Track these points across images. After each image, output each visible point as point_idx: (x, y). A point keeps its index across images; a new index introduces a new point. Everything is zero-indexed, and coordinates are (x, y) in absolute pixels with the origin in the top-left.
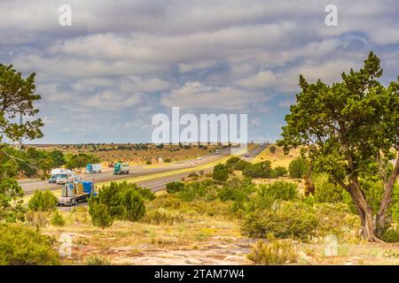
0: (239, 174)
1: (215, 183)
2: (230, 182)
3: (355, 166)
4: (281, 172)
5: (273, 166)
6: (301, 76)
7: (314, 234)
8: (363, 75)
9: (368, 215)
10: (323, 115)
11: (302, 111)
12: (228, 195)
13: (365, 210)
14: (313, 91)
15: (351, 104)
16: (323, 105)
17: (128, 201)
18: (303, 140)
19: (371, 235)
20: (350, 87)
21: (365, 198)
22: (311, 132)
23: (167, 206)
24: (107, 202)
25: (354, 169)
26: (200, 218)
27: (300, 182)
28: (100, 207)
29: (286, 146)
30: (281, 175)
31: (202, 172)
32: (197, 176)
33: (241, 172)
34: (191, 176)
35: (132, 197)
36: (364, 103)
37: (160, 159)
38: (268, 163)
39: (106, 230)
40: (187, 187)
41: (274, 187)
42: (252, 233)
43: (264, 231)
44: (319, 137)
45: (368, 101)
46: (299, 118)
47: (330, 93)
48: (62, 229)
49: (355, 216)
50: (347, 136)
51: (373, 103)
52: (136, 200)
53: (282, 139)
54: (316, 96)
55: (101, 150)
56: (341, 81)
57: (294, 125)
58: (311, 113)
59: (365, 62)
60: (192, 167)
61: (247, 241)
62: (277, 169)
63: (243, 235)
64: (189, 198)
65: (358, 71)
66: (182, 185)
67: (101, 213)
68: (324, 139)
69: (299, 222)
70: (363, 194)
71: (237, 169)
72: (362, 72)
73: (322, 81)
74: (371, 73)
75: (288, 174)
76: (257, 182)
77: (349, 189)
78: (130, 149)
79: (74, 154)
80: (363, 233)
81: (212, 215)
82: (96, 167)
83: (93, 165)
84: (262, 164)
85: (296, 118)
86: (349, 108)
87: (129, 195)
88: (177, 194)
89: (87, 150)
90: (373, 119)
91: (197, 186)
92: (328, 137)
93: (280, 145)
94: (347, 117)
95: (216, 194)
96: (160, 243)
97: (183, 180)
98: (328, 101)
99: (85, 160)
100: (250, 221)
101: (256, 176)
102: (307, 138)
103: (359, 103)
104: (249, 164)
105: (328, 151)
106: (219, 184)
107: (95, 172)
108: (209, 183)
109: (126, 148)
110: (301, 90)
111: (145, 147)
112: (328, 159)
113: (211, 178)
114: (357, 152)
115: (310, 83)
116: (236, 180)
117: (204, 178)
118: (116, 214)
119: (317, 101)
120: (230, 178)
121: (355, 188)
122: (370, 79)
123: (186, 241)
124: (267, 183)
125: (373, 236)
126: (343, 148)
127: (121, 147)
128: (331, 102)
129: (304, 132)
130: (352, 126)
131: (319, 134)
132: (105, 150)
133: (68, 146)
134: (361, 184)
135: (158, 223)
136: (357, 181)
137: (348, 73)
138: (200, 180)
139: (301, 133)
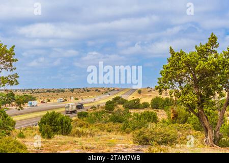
0: (121, 106)
1: (107, 112)
2: (116, 112)
3: (203, 101)
4: (146, 105)
5: (141, 102)
6: (171, 47)
7: (178, 142)
8: (208, 47)
9: (210, 131)
10: (184, 70)
11: (171, 68)
12: (116, 120)
13: (208, 128)
14: (178, 56)
15: (201, 64)
16: (184, 64)
17: (62, 123)
18: (171, 86)
19: (211, 143)
20: (199, 54)
21: (208, 120)
22: (176, 81)
23: (81, 126)
24: (50, 124)
25: (202, 103)
26: (103, 133)
27: (157, 111)
28: (47, 127)
29: (160, 89)
30: (146, 107)
31: (98, 106)
32: (96, 108)
33: (122, 106)
34: (92, 108)
35: (64, 121)
36: (209, 63)
37: (72, 98)
38: (138, 100)
39: (51, 141)
40: (91, 114)
41: (144, 115)
42: (140, 142)
43: (147, 141)
44: (180, 84)
45: (211, 62)
46: (169, 73)
47: (189, 58)
48: (24, 140)
49: (198, 132)
50: (197, 83)
51: (214, 63)
52: (66, 122)
53: (158, 85)
54: (180, 59)
55: (36, 93)
56: (194, 50)
57: (166, 77)
58: (176, 69)
59: (209, 39)
60: (92, 102)
61: (138, 147)
62: (144, 104)
63: (135, 143)
64: (92, 121)
65: (205, 44)
66: (87, 113)
67: (47, 131)
68: (183, 85)
69: (169, 135)
70: (207, 118)
71: (119, 104)
72: (207, 45)
73: (183, 50)
74: (212, 45)
75: (150, 106)
76: (132, 111)
77: (198, 115)
78: (54, 92)
79: (21, 95)
80: (206, 141)
81: (110, 131)
82: (34, 103)
83: (32, 102)
84: (134, 100)
85: (167, 73)
86: (200, 66)
87: (62, 120)
88: (84, 119)
89: (28, 93)
90: (213, 73)
91: (96, 114)
92: (185, 84)
93: (157, 89)
94: (198, 72)
95: (108, 119)
96: (86, 148)
97: (87, 110)
98: (187, 62)
99: (27, 99)
100: (140, 135)
101: (131, 108)
102: (173, 84)
103: (206, 63)
104: (126, 100)
105: (186, 93)
106: (110, 113)
107: (33, 106)
108: (104, 112)
109: (51, 91)
110: (171, 56)
111: (63, 91)
112: (187, 97)
113: (104, 109)
114: (203, 93)
115: (176, 52)
116: (119, 110)
117: (100, 109)
118: (55, 131)
119: (180, 62)
120: (116, 109)
121: (202, 114)
122: (211, 49)
123: (101, 147)
124: (138, 112)
125: (213, 143)
126: (195, 91)
127: (49, 91)
128: (189, 63)
129: (171, 81)
130: (201, 77)
131: (181, 82)
132: (39, 92)
133: (16, 90)
134: (206, 112)
135: (79, 137)
136: (203, 110)
137: (198, 46)
138: (97, 110)
139: (170, 82)
